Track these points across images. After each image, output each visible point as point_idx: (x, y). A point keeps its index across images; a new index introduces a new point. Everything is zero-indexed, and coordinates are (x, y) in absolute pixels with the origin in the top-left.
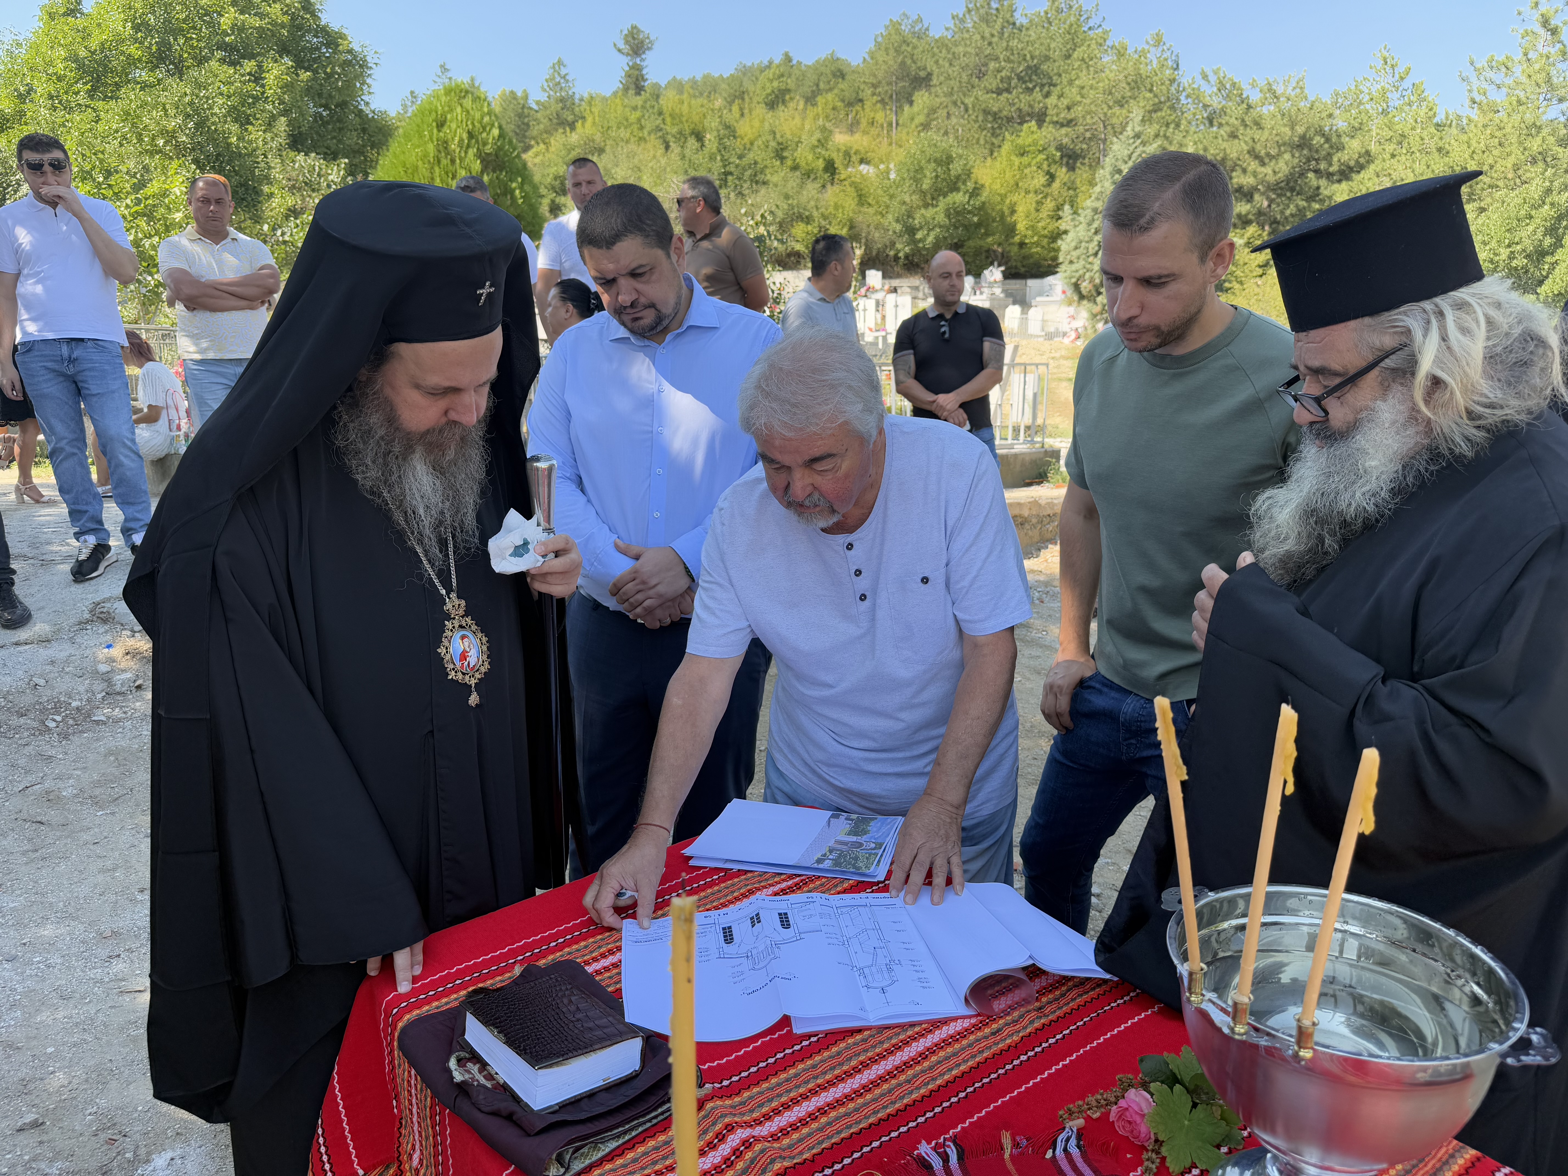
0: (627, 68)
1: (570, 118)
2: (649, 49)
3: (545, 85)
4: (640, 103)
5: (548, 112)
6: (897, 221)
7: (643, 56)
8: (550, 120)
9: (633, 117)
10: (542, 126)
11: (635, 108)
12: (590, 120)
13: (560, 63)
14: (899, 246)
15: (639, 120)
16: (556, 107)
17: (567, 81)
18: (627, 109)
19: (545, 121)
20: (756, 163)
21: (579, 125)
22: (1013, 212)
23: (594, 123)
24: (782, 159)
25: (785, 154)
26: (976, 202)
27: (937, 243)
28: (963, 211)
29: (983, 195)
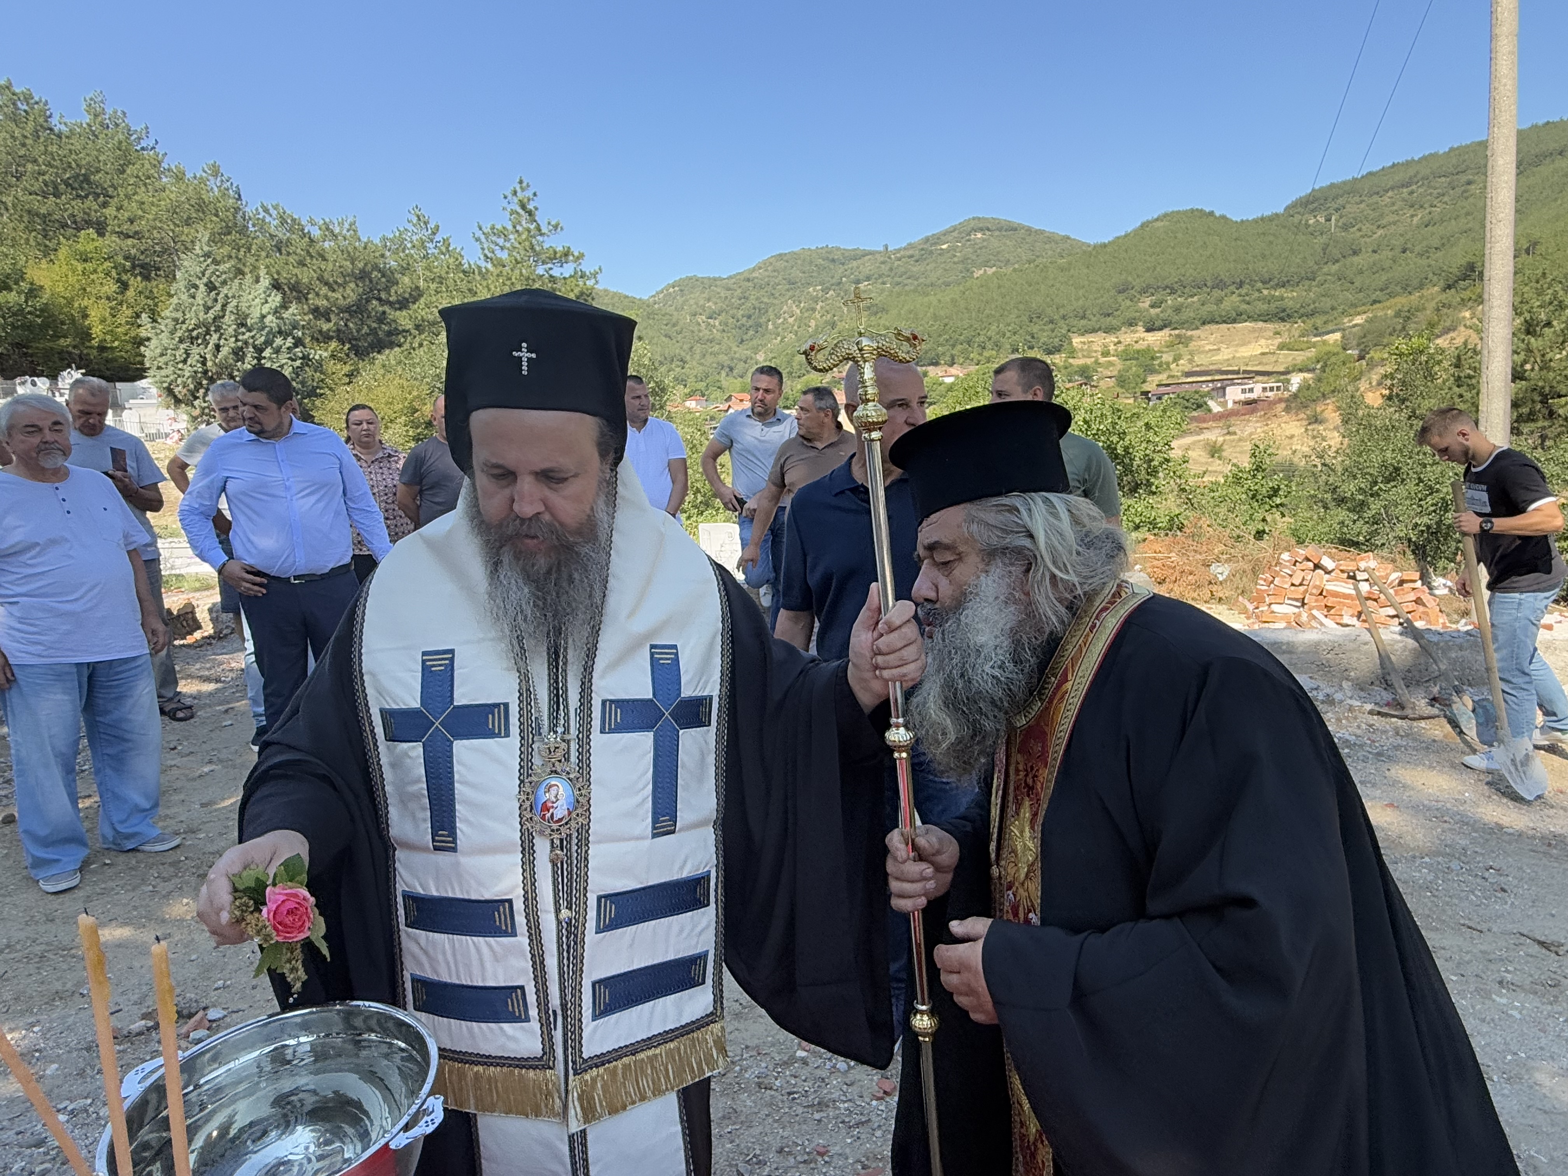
22: (85, 316)
26: (36, 303)
28: (21, 311)
29: (44, 297)
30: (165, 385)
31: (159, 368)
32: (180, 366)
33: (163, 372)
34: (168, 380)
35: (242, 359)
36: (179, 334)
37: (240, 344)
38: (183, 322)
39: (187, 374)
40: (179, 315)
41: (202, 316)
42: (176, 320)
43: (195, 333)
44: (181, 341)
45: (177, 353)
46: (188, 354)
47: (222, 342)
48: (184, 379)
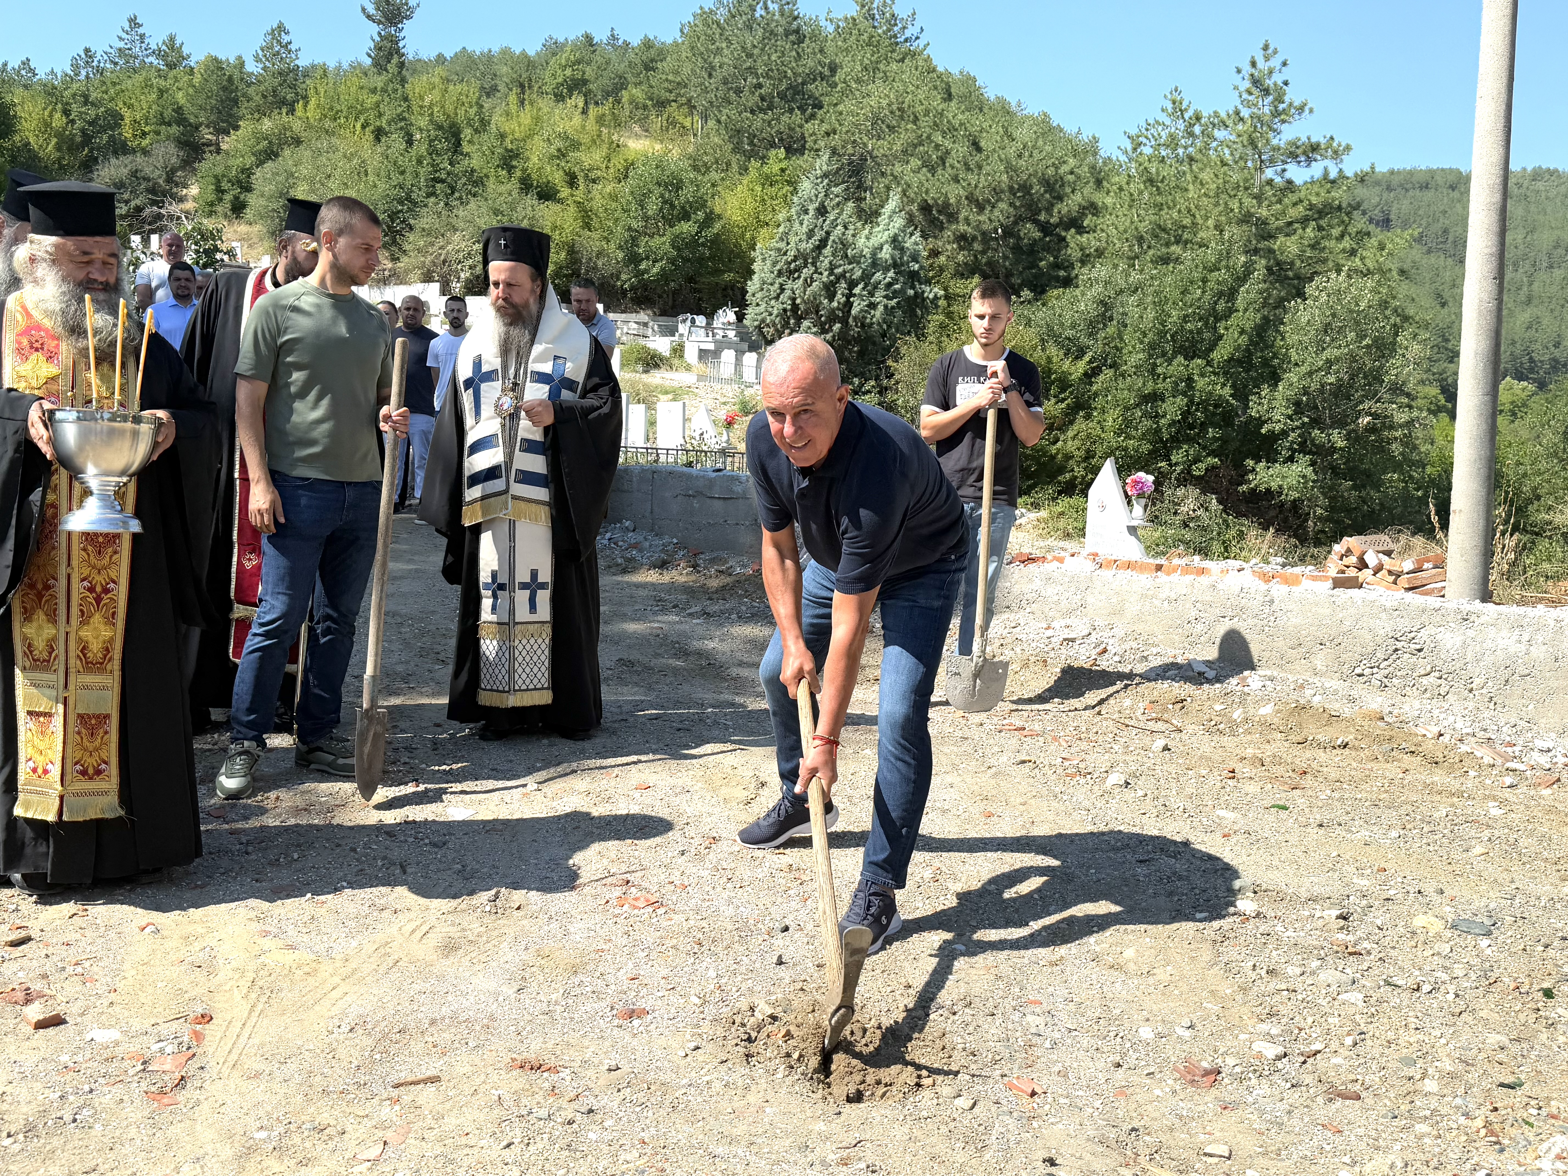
0: (378, 39)
1: (290, 97)
2: (408, 17)
3: (260, 53)
5: (262, 88)
6: (620, 247)
7: (400, 26)
8: (265, 97)
9: (370, 100)
10: (252, 104)
11: (374, 91)
12: (313, 102)
13: (282, 28)
14: (624, 277)
15: (378, 105)
16: (271, 82)
17: (290, 51)
18: (365, 91)
19: (257, 98)
20: (473, 170)
21: (299, 106)
23: (318, 106)
24: (510, 169)
25: (514, 163)
26: (709, 233)
27: (664, 275)
28: (693, 243)
29: (718, 226)
30: (756, 323)
31: (758, 305)
32: (773, 302)
33: (758, 310)
34: (759, 318)
35: (831, 297)
36: (778, 267)
37: (832, 278)
38: (785, 254)
39: (775, 312)
40: (782, 245)
41: (803, 245)
42: (779, 250)
43: (793, 266)
44: (780, 273)
45: (772, 288)
46: (782, 290)
47: (815, 276)
48: (773, 317)
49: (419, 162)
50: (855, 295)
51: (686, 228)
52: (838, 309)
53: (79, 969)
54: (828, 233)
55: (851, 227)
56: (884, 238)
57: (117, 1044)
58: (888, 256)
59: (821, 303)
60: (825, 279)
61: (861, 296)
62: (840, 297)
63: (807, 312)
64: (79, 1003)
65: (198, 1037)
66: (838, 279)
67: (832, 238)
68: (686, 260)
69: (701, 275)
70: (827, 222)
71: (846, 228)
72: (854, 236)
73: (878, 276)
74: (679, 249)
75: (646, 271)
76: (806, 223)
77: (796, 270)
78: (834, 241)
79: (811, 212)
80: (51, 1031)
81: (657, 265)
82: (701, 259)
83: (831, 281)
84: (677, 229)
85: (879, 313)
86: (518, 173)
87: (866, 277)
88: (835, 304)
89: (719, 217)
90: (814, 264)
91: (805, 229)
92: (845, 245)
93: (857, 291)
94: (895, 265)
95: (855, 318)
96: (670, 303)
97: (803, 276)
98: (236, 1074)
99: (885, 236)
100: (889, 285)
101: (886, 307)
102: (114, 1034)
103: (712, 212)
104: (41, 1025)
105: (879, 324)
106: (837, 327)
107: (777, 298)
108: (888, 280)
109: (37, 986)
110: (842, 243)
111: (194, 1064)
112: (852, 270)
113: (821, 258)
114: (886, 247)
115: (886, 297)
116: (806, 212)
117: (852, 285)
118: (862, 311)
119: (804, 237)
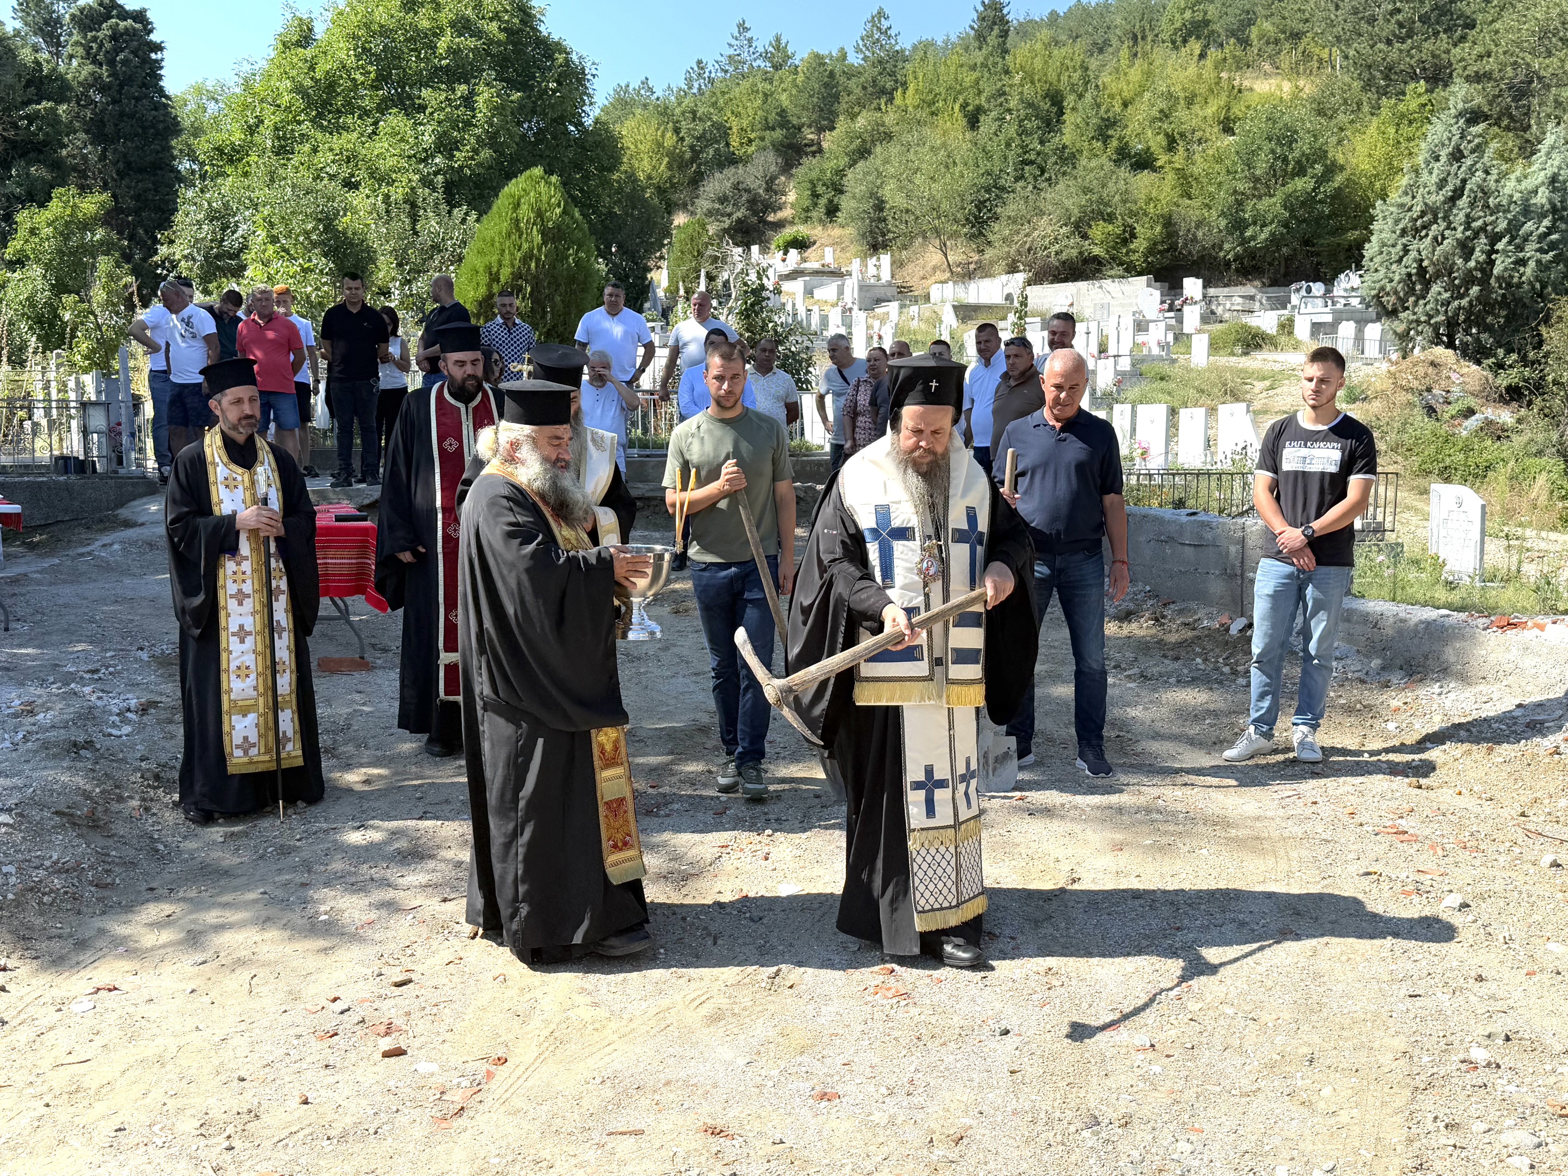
0: (981, 8)
1: (889, 85)
3: (861, 43)
4: (980, 60)
5: (862, 79)
6: (1223, 214)
8: (864, 88)
9: (969, 78)
10: (853, 98)
11: (973, 68)
12: (912, 88)
13: (881, 14)
14: (1227, 246)
15: (977, 82)
16: (872, 72)
17: (889, 37)
18: (965, 69)
19: (858, 91)
20: (1065, 147)
21: (898, 94)
23: (917, 91)
26: (1328, 188)
27: (1275, 241)
28: (1309, 201)
29: (1339, 179)
30: (1373, 292)
31: (1376, 271)
32: (1394, 267)
33: (1376, 277)
34: (1378, 286)
35: (1468, 255)
36: (1401, 226)
37: (1468, 233)
38: (1410, 209)
39: (1397, 278)
40: (1407, 200)
41: (1433, 198)
42: (1402, 205)
43: (1419, 223)
44: (1404, 232)
45: (1393, 250)
46: (1406, 251)
47: (1447, 233)
48: (1394, 284)
49: (1008, 145)
50: (1497, 252)
51: (1302, 184)
52: (1476, 269)
53: (435, 1010)
54: (1464, 181)
55: (1494, 171)
56: (1540, 180)
57: (432, 1075)
58: (1544, 201)
59: (1454, 263)
60: (1459, 235)
61: (1505, 251)
62: (1478, 255)
63: (1438, 275)
64: (423, 1039)
65: (490, 1075)
66: (1476, 235)
67: (1468, 187)
68: (1300, 222)
69: (1320, 237)
70: (1463, 169)
71: (1487, 173)
72: (1497, 181)
73: (1529, 226)
74: (1292, 211)
75: (1253, 238)
76: (1436, 172)
77: (1425, 227)
78: (1471, 190)
79: (1443, 159)
80: (393, 1060)
81: (1266, 230)
82: (1319, 219)
83: (1468, 238)
84: (1290, 188)
85: (1529, 270)
86: (1115, 143)
87: (1513, 228)
88: (1472, 264)
89: (1342, 168)
90: (1445, 218)
91: (1434, 179)
92: (1486, 194)
93: (1500, 246)
94: (1554, 210)
95: (1498, 279)
96: (1282, 271)
97: (1431, 234)
98: (503, 1109)
99: (1541, 177)
100: (1542, 237)
101: (1539, 262)
102: (434, 1067)
103: (1333, 163)
104: (387, 1055)
105: (1530, 283)
106: (1475, 290)
107: (1400, 261)
108: (1542, 229)
109: (398, 1022)
110: (1483, 191)
111: (478, 1097)
112: (1494, 222)
113: (1455, 211)
114: (1541, 190)
115: (1540, 250)
116: (1437, 159)
117: (1495, 238)
118: (1506, 269)
119: (1433, 189)
